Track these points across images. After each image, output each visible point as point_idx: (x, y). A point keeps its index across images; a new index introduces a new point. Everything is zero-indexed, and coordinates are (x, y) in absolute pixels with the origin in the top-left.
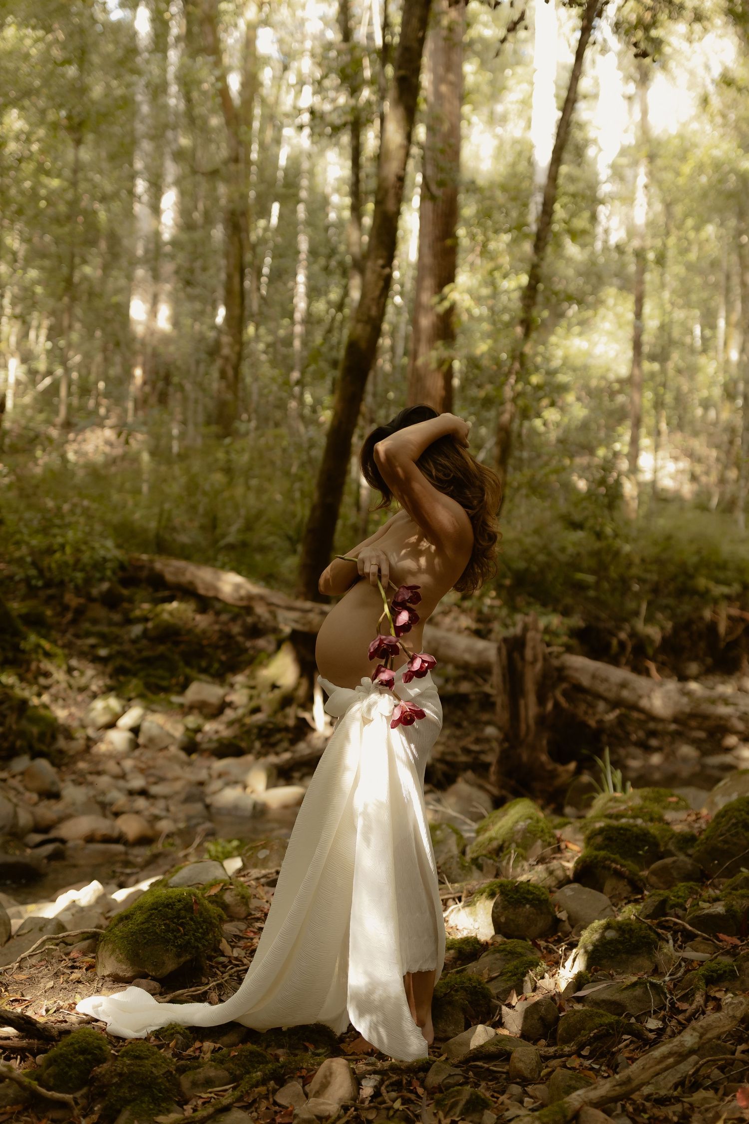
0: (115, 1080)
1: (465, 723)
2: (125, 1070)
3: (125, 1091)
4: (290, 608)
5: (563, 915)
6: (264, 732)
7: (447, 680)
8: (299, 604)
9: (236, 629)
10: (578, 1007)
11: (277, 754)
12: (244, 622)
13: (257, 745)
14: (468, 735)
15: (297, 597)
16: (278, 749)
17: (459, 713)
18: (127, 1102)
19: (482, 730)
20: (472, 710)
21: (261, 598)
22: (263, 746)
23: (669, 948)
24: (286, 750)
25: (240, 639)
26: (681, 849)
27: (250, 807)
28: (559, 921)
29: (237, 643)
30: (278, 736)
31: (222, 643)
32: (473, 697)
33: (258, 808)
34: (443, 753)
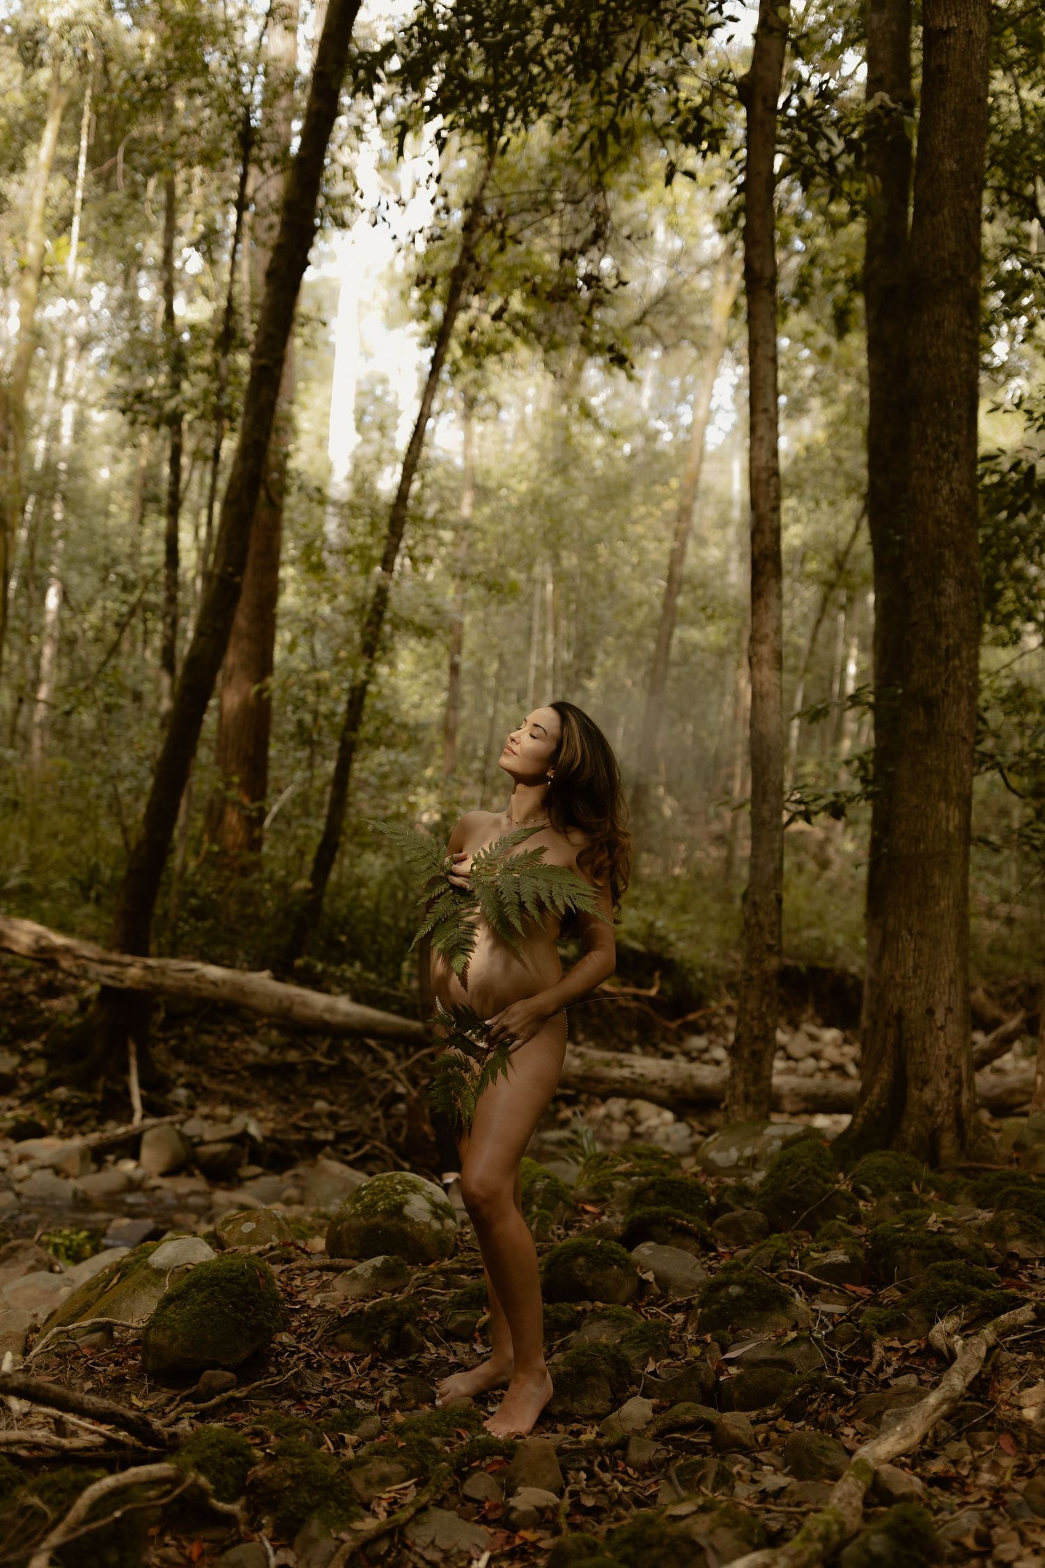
0: (288, 1483)
1: (292, 1097)
2: (298, 1470)
3: (304, 1496)
4: (104, 962)
5: (649, 1276)
6: (68, 1108)
7: (272, 1049)
8: (115, 956)
9: (29, 987)
10: (733, 1370)
11: (83, 1134)
12: (38, 978)
13: (59, 1124)
14: (297, 1111)
15: (110, 950)
16: (85, 1128)
17: (287, 1085)
18: (310, 1509)
19: (312, 1105)
20: (300, 1080)
21: (67, 950)
22: (65, 1125)
23: (799, 1300)
24: (94, 1130)
25: (33, 998)
26: (738, 1202)
27: (70, 1194)
28: (647, 1282)
29: (30, 1003)
30: (85, 1113)
31: (11, 1003)
32: (300, 1067)
33: (80, 1195)
34: (274, 1131)
